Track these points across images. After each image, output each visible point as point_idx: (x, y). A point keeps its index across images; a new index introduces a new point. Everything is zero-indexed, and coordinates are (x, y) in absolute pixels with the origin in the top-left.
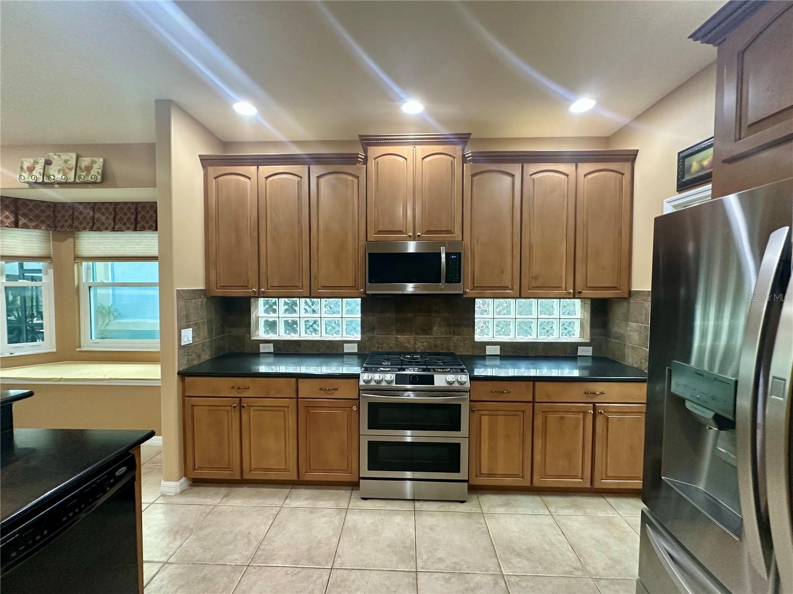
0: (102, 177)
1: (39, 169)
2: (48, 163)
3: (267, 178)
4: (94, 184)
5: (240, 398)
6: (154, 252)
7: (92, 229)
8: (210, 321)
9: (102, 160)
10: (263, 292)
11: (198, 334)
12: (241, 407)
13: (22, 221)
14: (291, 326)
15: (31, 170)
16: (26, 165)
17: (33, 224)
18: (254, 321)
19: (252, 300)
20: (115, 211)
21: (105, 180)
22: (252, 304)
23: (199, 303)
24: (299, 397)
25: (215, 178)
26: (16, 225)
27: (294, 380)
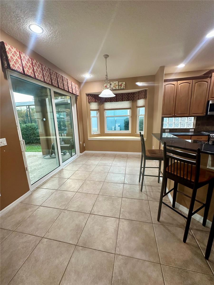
2: (111, 85)
3: (180, 84)
4: (123, 89)
9: (125, 83)
10: (176, 115)
13: (96, 100)
15: (106, 87)
17: (98, 101)
21: (126, 88)
25: (165, 85)
26: (95, 102)
27: (190, 136)
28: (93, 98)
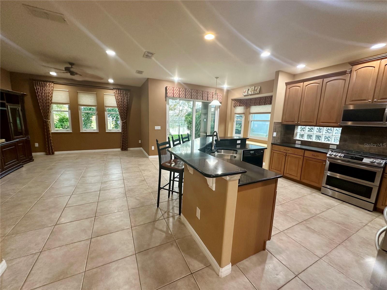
0: (259, 92)
1: (247, 92)
2: (248, 90)
3: (306, 86)
4: (257, 94)
5: (286, 153)
6: (270, 111)
7: (254, 105)
8: (281, 131)
9: (260, 87)
10: (299, 123)
11: (278, 134)
12: (286, 155)
13: (241, 104)
14: (309, 136)
15: (245, 92)
16: (244, 91)
17: (243, 105)
18: (296, 133)
19: (296, 126)
20: (260, 100)
21: (260, 92)
22: (295, 128)
23: (279, 126)
24: (305, 156)
25: (289, 89)
26: (240, 106)
27: (304, 150)
28: (237, 103)
